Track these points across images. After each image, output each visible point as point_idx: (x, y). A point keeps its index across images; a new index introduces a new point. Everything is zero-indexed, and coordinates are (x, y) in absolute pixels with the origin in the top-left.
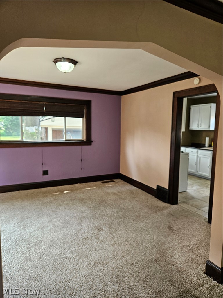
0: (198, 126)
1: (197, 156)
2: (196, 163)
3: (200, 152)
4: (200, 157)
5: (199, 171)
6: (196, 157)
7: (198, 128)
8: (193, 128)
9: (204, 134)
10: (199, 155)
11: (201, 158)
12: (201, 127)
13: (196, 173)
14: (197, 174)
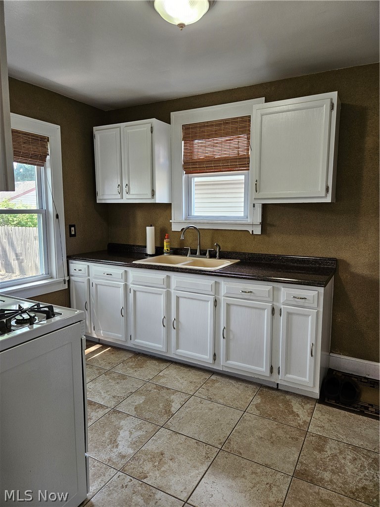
0: (121, 193)
1: (126, 286)
2: (125, 312)
3: (134, 274)
4: (135, 291)
5: (136, 338)
6: (121, 291)
7: (122, 198)
8: (106, 197)
9: (140, 216)
10: (131, 286)
11: (138, 294)
12: (128, 196)
13: (126, 341)
14: (129, 344)
